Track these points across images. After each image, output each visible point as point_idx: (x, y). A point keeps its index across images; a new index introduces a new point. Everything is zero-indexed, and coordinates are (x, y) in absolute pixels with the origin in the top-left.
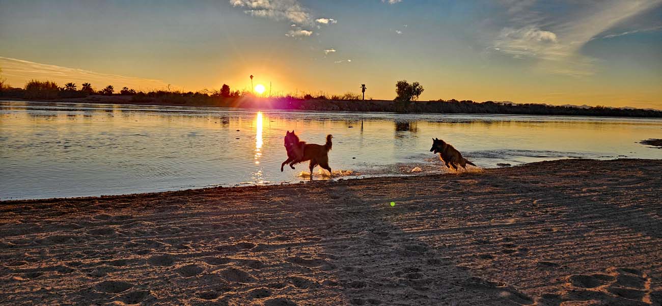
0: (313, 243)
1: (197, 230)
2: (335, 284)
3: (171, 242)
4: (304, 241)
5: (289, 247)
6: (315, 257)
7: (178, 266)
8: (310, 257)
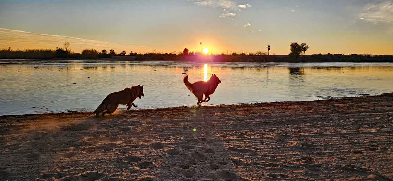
0: (242, 140)
1: (174, 130)
2: (258, 164)
3: (161, 136)
4: (237, 138)
5: (228, 141)
6: (244, 147)
7: (166, 149)
8: (241, 148)
